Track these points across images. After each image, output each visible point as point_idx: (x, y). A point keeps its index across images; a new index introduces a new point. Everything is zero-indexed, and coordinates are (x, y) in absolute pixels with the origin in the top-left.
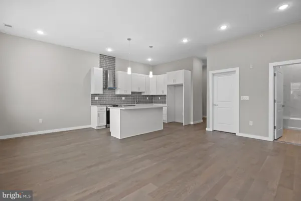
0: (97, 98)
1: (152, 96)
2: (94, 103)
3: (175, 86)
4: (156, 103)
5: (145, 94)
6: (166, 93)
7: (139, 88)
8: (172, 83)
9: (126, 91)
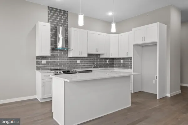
0: (44, 62)
1: (113, 58)
2: (40, 67)
3: (142, 46)
4: (118, 67)
5: (104, 56)
6: (131, 55)
7: (97, 50)
8: (140, 42)
9: (81, 53)
